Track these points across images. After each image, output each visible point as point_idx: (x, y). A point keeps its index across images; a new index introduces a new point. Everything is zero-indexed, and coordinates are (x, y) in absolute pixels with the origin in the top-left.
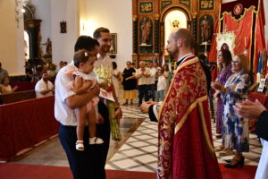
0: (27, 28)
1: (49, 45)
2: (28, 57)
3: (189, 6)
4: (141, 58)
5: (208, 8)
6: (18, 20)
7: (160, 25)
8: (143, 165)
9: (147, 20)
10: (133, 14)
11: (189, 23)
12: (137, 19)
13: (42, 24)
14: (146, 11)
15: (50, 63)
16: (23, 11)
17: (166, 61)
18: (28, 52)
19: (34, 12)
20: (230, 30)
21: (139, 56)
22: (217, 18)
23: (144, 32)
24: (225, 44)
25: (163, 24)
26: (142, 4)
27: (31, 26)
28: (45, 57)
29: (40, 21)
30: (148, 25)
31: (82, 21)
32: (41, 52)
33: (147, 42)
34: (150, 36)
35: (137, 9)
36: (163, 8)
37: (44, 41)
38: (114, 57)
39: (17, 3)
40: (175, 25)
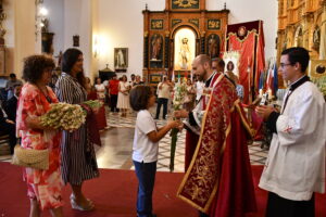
3: (197, 26)
4: (152, 73)
5: (215, 28)
7: (170, 42)
9: (158, 37)
10: (145, 30)
11: (197, 41)
12: (148, 35)
14: (157, 28)
16: (42, 25)
17: (176, 76)
20: (235, 49)
21: (149, 71)
22: (223, 38)
23: (154, 48)
24: (231, 62)
25: (173, 41)
26: (153, 21)
27: (44, 39)
30: (159, 41)
31: (95, 35)
33: (158, 57)
34: (160, 51)
35: (148, 25)
36: (173, 26)
38: (125, 71)
39: (36, 17)
40: (185, 42)
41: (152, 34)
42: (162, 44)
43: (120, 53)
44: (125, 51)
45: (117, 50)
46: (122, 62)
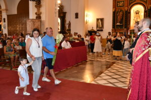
0: (60, 16)
1: (70, 24)
2: (60, 30)
4: (117, 31)
7: (128, 14)
8: (111, 83)
9: (121, 11)
10: (113, 8)
12: (115, 10)
14: (120, 6)
15: (70, 33)
16: (58, 8)
17: (130, 33)
18: (60, 28)
19: (63, 8)
21: (115, 30)
23: (119, 17)
26: (118, 2)
27: (62, 15)
28: (68, 30)
29: (66, 13)
30: (121, 13)
31: (86, 12)
32: (66, 28)
33: (120, 23)
34: (122, 19)
35: (115, 5)
37: (67, 22)
38: (102, 30)
39: (56, 5)
40: (137, 13)
41: (117, 10)
42: (123, 15)
43: (100, 21)
44: (102, 20)
45: (98, 20)
46: (101, 26)
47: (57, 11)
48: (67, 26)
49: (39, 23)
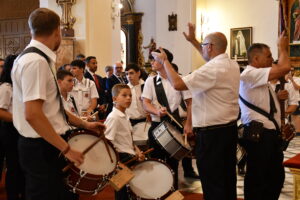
0: (124, 26)
2: (124, 66)
6: (113, 19)
13: (143, 18)
29: (141, 15)
37: (146, 42)
47: (118, 12)
48: (145, 54)
49: (70, 47)
